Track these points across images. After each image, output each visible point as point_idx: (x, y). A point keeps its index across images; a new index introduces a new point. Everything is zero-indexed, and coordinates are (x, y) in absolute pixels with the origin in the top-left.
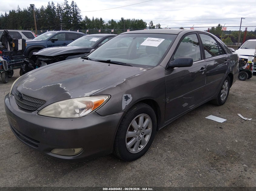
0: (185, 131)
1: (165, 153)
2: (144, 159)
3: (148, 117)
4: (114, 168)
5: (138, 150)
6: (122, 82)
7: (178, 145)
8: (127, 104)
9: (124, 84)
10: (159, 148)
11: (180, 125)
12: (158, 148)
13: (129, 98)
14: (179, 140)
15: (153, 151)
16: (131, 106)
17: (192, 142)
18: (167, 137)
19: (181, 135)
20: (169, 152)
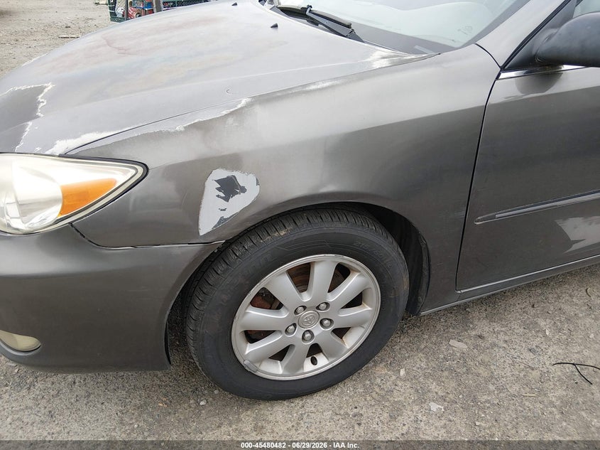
0: (560, 330)
1: (416, 408)
2: (319, 407)
3: (359, 269)
4: (202, 403)
5: (300, 372)
6: (225, 113)
7: (492, 387)
8: (227, 215)
9: (230, 120)
10: (407, 373)
11: (559, 297)
12: (402, 372)
13: (243, 190)
14: (513, 364)
15: (378, 381)
16: (249, 224)
17: (560, 392)
18: (470, 337)
19: (534, 343)
20: (434, 407)
